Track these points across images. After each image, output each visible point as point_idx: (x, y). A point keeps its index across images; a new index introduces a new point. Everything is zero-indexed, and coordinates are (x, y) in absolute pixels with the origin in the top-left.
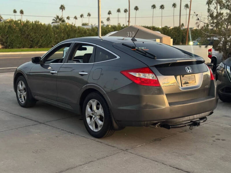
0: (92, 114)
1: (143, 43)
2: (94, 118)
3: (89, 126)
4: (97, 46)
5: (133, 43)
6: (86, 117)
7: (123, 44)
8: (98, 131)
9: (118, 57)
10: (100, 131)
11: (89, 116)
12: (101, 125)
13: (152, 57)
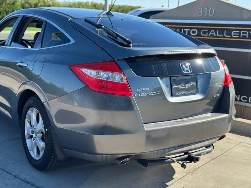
0: (32, 131)
1: (122, 20)
2: (35, 137)
3: (29, 152)
4: (48, 21)
5: (108, 19)
6: (26, 138)
7: (86, 21)
8: (40, 158)
9: (72, 41)
10: (42, 157)
11: (30, 136)
12: (43, 147)
13: (126, 43)
